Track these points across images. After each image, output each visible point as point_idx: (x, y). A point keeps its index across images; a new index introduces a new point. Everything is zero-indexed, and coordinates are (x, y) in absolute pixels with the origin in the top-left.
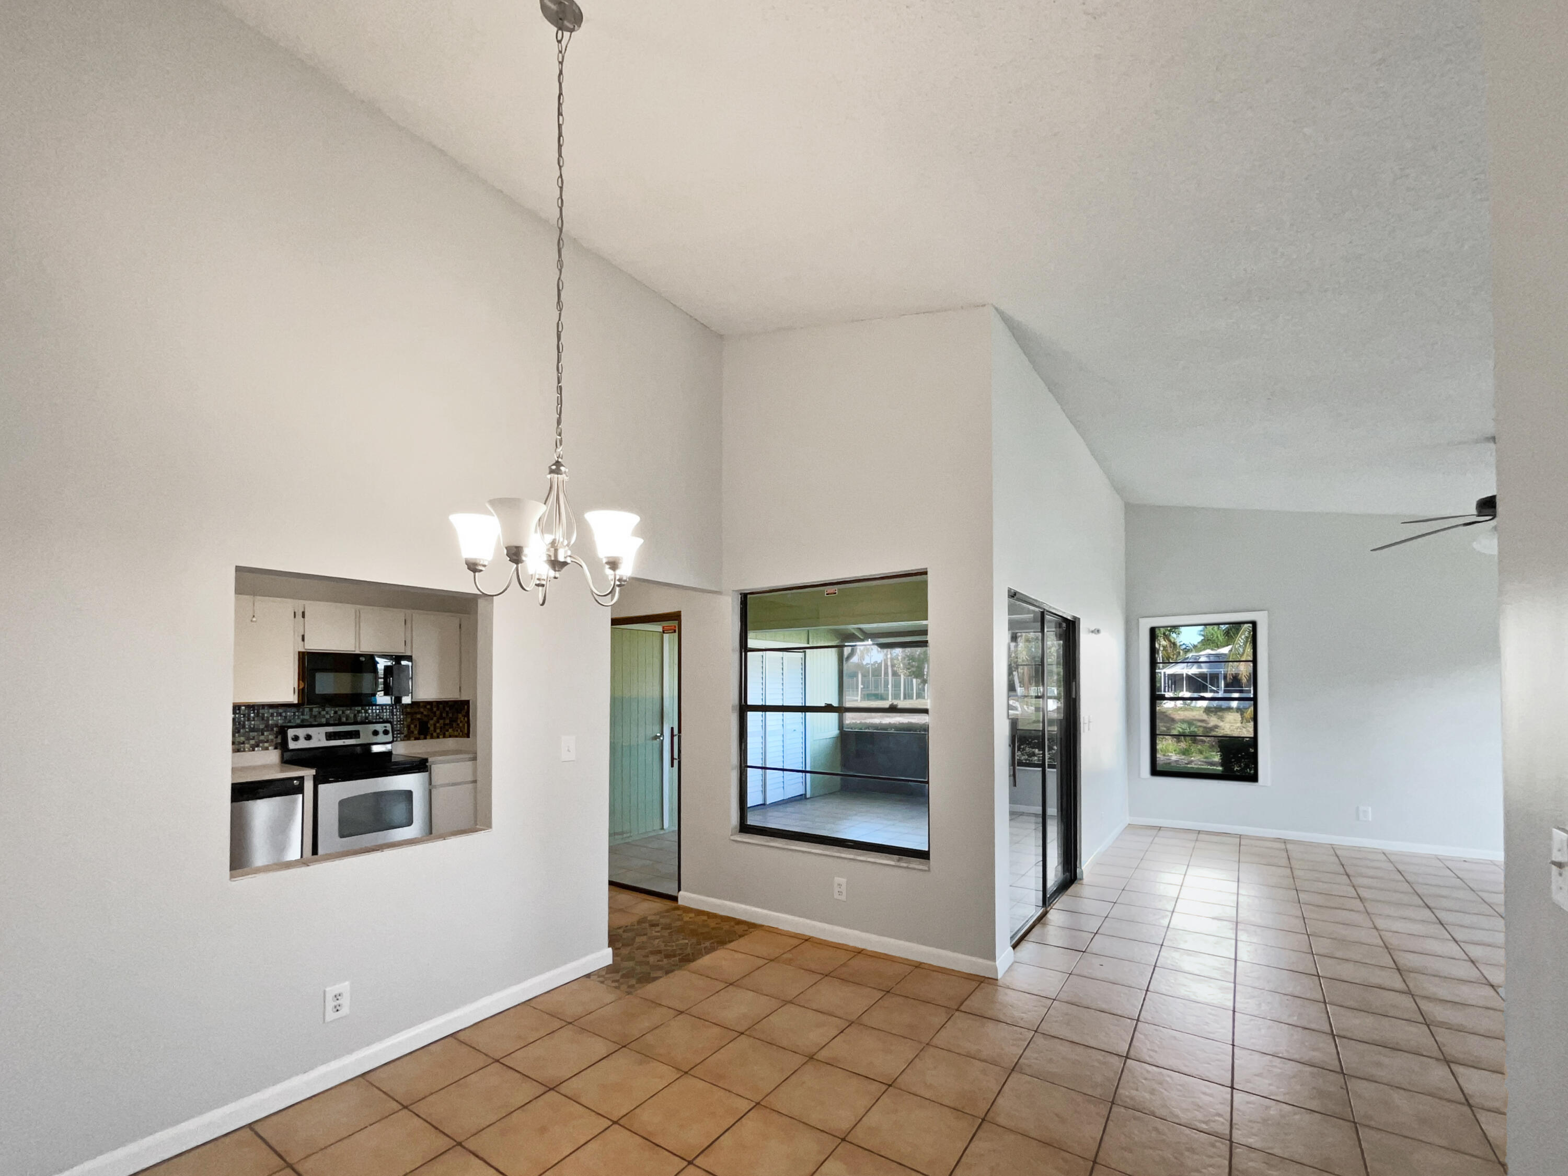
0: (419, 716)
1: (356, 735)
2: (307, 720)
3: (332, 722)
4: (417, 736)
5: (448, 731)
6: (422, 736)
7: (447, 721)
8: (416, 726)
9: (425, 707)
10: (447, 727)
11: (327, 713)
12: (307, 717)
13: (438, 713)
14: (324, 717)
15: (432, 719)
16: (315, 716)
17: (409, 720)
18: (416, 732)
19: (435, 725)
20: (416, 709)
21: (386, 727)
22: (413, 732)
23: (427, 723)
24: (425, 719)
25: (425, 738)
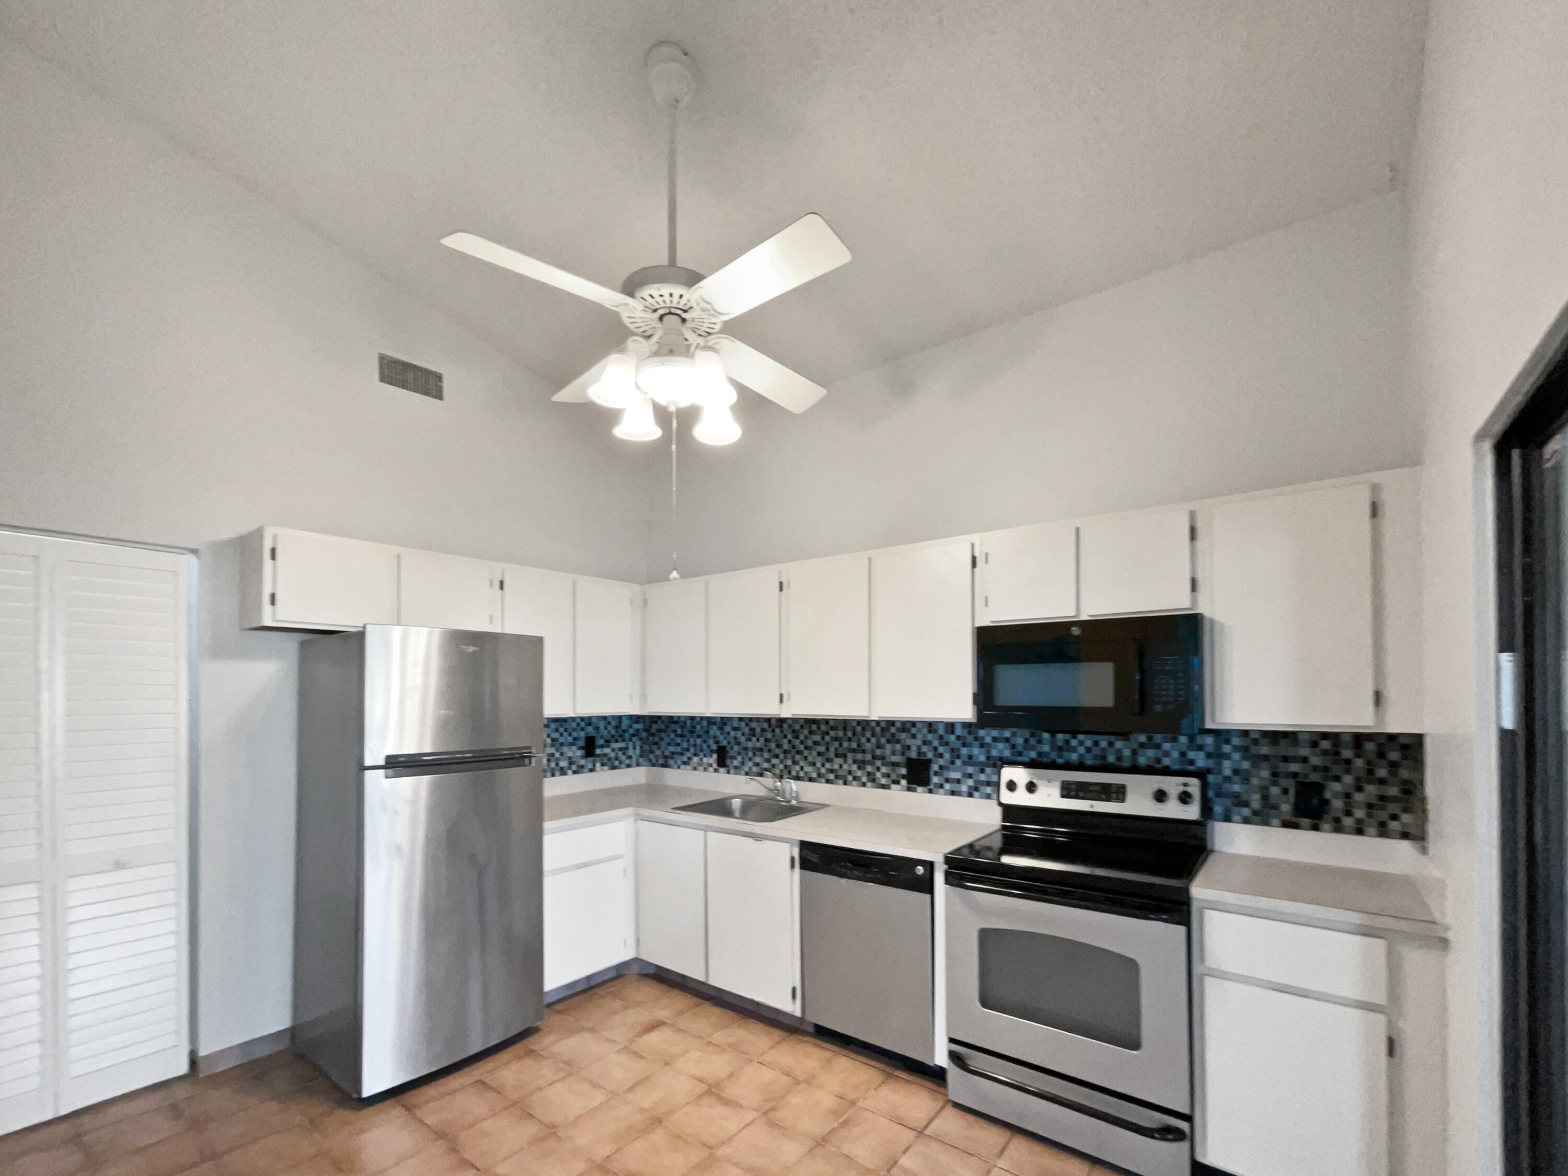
0: (1294, 767)
1: (1118, 793)
2: (1047, 754)
3: (1089, 762)
4: (1288, 818)
5: (1394, 817)
6: (1306, 821)
7: (1393, 791)
8: (1285, 791)
9: (1314, 744)
10: (1393, 808)
11: (1081, 743)
12: (1046, 748)
13: (1359, 763)
14: (1075, 750)
15: (1337, 779)
16: (1060, 749)
17: (1265, 774)
18: (1286, 808)
19: (1348, 796)
20: (1284, 748)
21: (1185, 785)
22: (1275, 807)
23: (1319, 788)
24: (1314, 777)
25: (1316, 828)
